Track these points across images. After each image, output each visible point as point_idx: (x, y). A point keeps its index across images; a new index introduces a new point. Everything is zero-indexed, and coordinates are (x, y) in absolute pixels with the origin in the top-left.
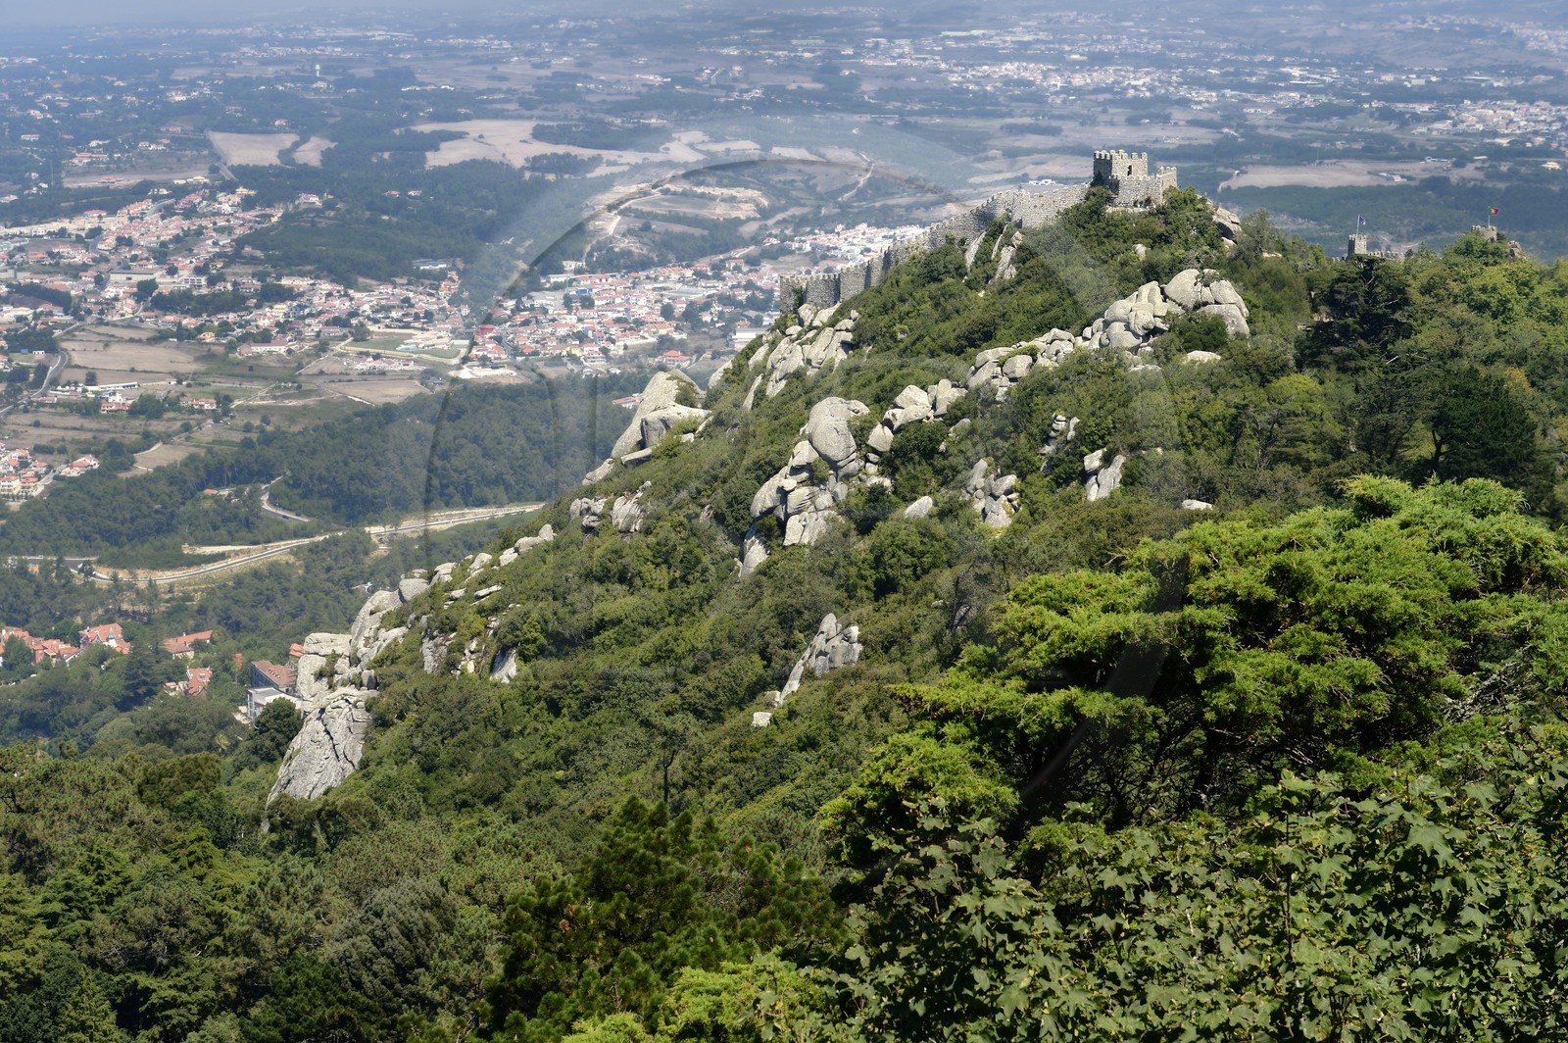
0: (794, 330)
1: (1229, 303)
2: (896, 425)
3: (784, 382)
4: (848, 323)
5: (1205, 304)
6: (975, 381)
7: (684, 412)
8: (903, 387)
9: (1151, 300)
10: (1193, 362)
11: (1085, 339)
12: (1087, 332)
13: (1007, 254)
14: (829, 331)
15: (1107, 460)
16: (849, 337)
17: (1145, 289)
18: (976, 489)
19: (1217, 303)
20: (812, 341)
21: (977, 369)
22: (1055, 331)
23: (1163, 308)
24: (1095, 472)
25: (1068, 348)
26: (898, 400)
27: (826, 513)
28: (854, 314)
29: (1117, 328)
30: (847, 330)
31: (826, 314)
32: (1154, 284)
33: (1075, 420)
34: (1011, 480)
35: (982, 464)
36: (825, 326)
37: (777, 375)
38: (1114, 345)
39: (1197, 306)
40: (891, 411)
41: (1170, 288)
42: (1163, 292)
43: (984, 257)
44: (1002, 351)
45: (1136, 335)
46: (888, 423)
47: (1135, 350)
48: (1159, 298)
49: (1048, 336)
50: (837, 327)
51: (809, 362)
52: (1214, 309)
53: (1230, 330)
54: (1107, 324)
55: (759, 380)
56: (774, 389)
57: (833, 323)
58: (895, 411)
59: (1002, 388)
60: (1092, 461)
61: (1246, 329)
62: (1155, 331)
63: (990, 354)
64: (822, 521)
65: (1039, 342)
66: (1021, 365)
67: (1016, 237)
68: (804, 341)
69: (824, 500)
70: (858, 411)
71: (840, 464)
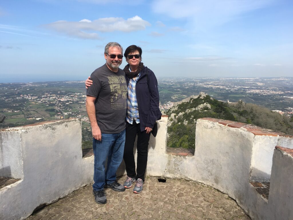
1: (209, 106)
3: (172, 112)
4: (178, 107)
6: (186, 112)
7: (164, 114)
8: (180, 112)
10: (205, 111)
12: (196, 108)
13: (192, 101)
18: (184, 122)
23: (203, 106)
25: (194, 109)
26: (179, 114)
29: (199, 108)
31: (176, 106)
32: (202, 104)
34: (187, 121)
35: (185, 120)
39: (206, 106)
41: (204, 104)
43: (190, 101)
46: (178, 116)
47: (200, 110)
52: (208, 106)
55: (170, 111)
57: (176, 107)
59: (188, 112)
61: (210, 108)
62: (202, 108)
63: (187, 110)
64: (171, 124)
65: (192, 109)
66: (190, 111)
67: (193, 100)
68: (174, 108)
69: (171, 122)
70: (175, 115)
71: (173, 119)
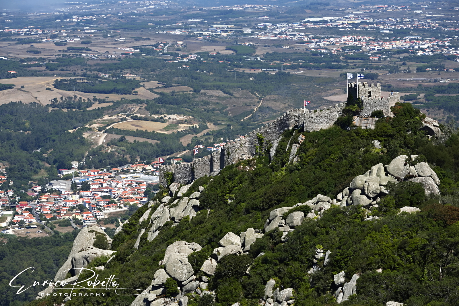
0: (167, 199)
2: (220, 257)
3: (158, 232)
4: (197, 194)
5: (412, 176)
6: (269, 229)
7: (99, 252)
8: (225, 233)
9: (378, 175)
10: (404, 213)
11: (338, 201)
12: (339, 196)
13: (295, 149)
14: (186, 199)
15: (348, 278)
16: (197, 203)
17: (375, 168)
18: (268, 297)
19: (419, 176)
20: (175, 206)
21: (270, 221)
22: (319, 196)
23: (385, 180)
24: (342, 285)
25: (326, 206)
26: (221, 242)
28: (201, 188)
29: (357, 193)
30: (197, 198)
31: (185, 189)
32: (381, 165)
33: (329, 252)
34: (288, 291)
35: (272, 282)
36: (184, 195)
37: (154, 227)
38: (355, 204)
39: (407, 178)
40: (216, 249)
41: (391, 167)
42: (386, 169)
44: (286, 209)
45: (369, 198)
46: (215, 257)
47: (368, 207)
48: (383, 173)
49: (315, 200)
50: (191, 197)
51: (173, 219)
52: (418, 180)
53: (427, 192)
54: (351, 191)
55: (143, 231)
56: (152, 236)
57: (188, 194)
58: (219, 249)
59: (286, 231)
60: (339, 278)
61: (437, 190)
62: (381, 195)
65: (309, 203)
66: (298, 217)
67: (301, 138)
68: (171, 206)
70: (196, 250)
71: (183, 283)
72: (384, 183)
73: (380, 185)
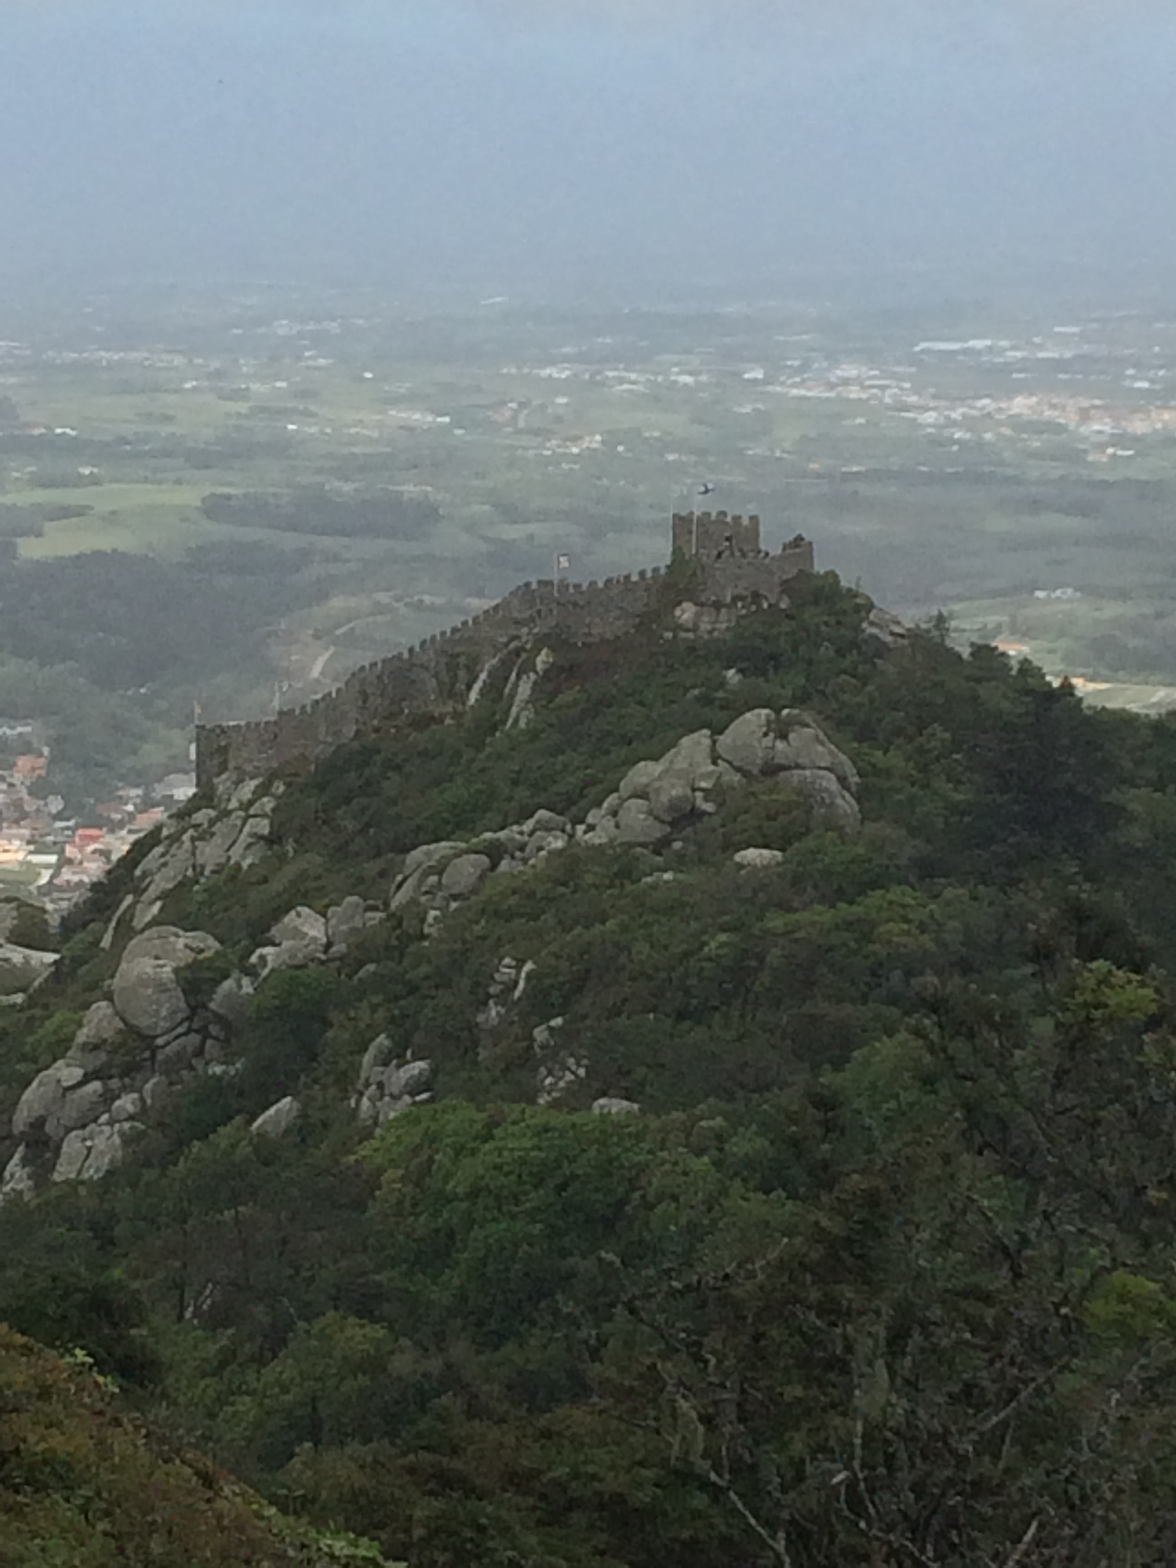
0: (204, 817)
1: (819, 765)
2: (265, 972)
3: (159, 904)
4: (268, 804)
5: (781, 767)
6: (398, 900)
8: (288, 909)
9: (693, 762)
10: (743, 865)
11: (589, 828)
12: (592, 817)
13: (524, 690)
14: (240, 816)
16: (264, 827)
17: (689, 743)
18: (367, 1085)
19: (798, 766)
20: (212, 834)
21: (404, 880)
22: (542, 814)
23: (708, 773)
25: (556, 842)
26: (274, 931)
27: (127, 1125)
29: (633, 807)
30: (265, 815)
31: (246, 790)
32: (704, 734)
33: (529, 966)
34: (419, 1066)
35: (382, 1040)
36: (241, 805)
37: (152, 892)
38: (625, 837)
39: (769, 772)
40: (259, 951)
41: (725, 739)
42: (713, 747)
43: (493, 694)
44: (446, 848)
45: (663, 822)
46: (251, 972)
47: (655, 846)
48: (705, 756)
49: (528, 823)
51: (201, 869)
52: (794, 778)
53: (816, 811)
54: (621, 803)
55: (128, 899)
56: (143, 916)
57: (246, 806)
58: (268, 950)
59: (436, 907)
62: (692, 814)
63: (424, 855)
64: (117, 1140)
65: (508, 833)
66: (471, 871)
67: (543, 659)
68: (204, 835)
69: (127, 1103)
70: (201, 951)
71: (160, 1041)
72: (703, 785)
73: (694, 790)
